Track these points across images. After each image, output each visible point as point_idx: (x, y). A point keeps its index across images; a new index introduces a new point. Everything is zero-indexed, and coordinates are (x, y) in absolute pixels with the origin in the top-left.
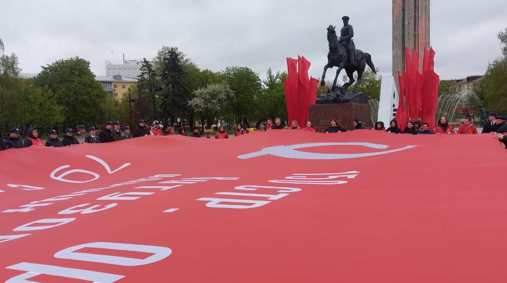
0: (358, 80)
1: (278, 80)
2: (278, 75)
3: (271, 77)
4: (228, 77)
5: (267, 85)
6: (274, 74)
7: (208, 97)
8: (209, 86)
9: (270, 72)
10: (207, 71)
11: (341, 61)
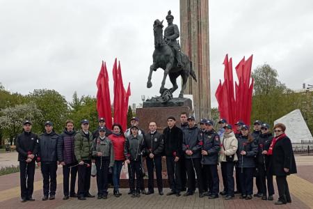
0: (183, 86)
1: (82, 102)
2: (82, 99)
3: (76, 100)
4: (36, 98)
5: (73, 107)
6: (79, 97)
7: (16, 116)
8: (17, 106)
9: (75, 95)
10: (17, 94)
11: (168, 61)
